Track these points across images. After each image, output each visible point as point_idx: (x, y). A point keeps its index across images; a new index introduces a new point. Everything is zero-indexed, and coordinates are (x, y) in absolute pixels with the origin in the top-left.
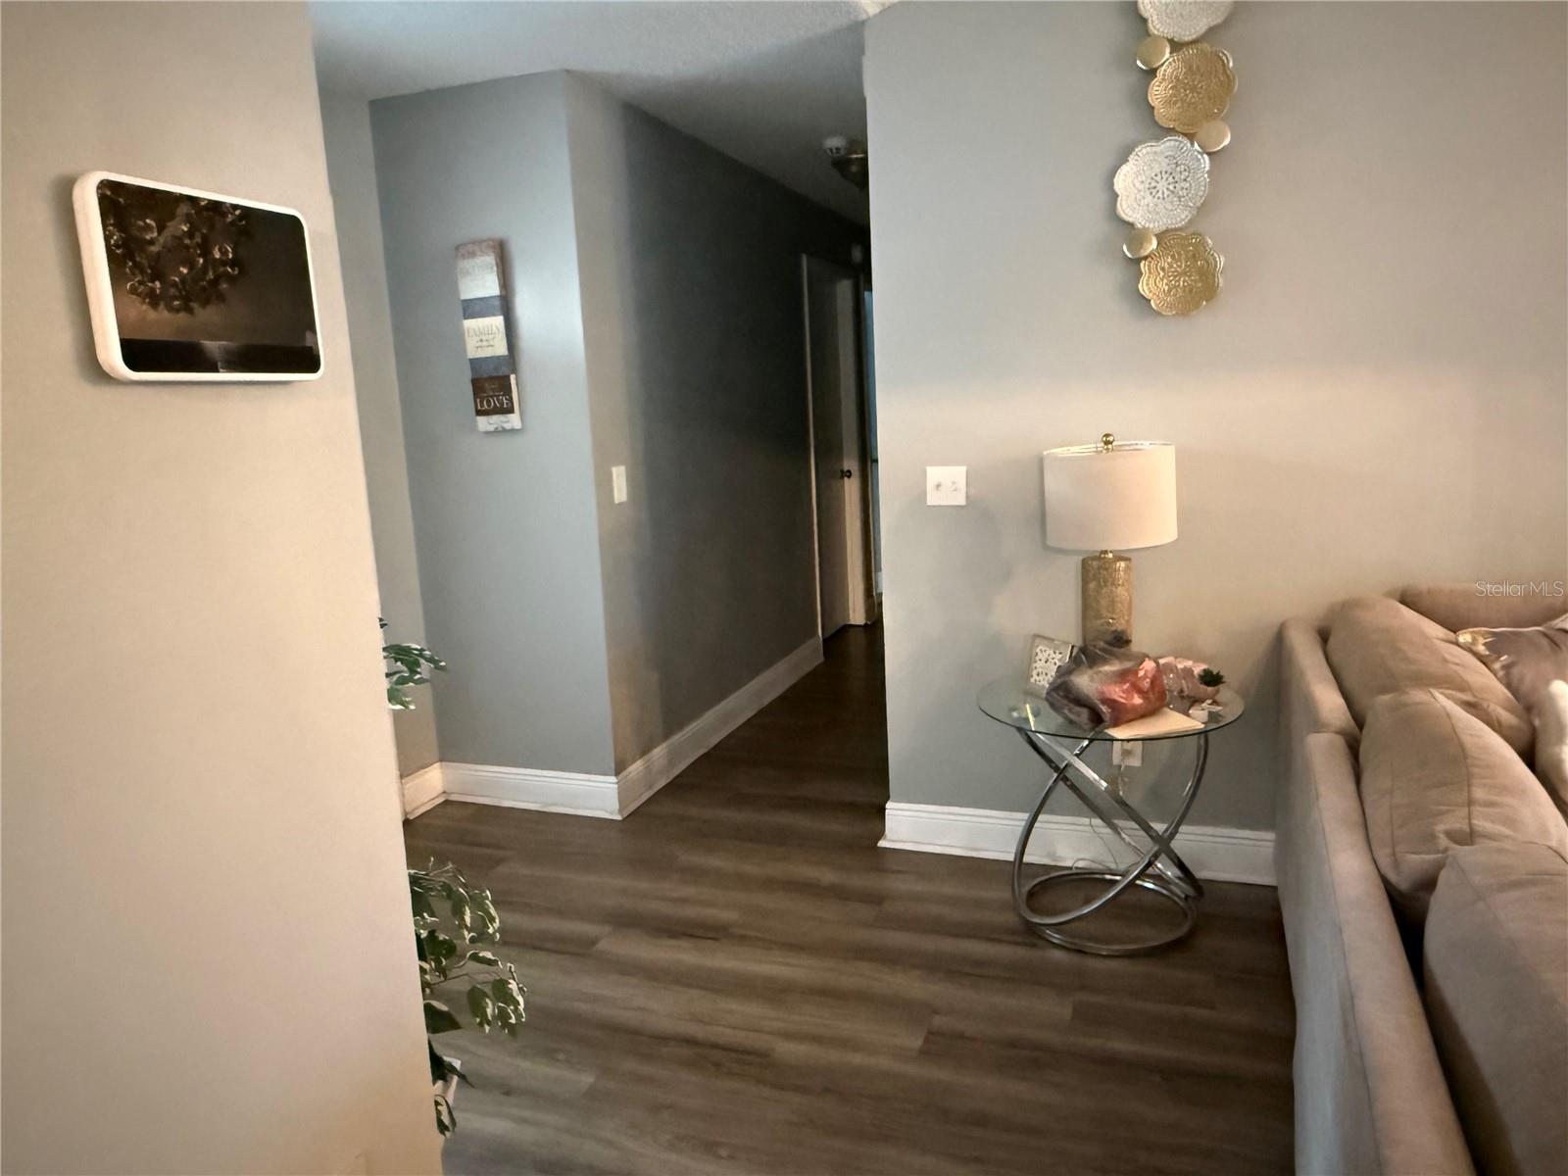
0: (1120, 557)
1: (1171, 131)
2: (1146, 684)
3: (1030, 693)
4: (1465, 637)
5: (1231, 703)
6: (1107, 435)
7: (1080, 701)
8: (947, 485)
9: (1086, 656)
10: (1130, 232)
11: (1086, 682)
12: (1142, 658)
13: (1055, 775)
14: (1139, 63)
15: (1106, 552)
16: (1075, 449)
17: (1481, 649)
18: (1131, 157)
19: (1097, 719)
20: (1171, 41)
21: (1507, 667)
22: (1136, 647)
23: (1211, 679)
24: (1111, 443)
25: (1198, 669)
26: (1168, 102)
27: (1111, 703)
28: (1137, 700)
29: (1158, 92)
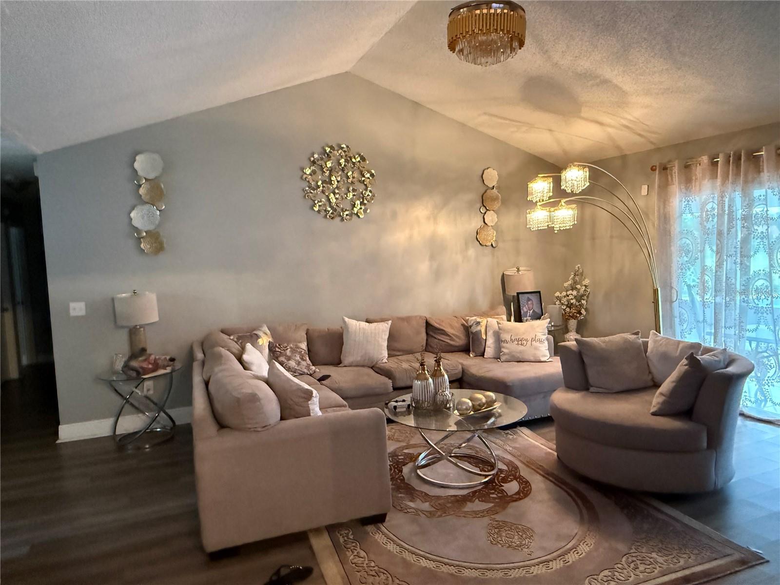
0: (141, 326)
1: (148, 203)
2: (153, 362)
3: (115, 373)
4: (232, 337)
5: (178, 365)
6: (134, 291)
7: (134, 369)
8: (78, 309)
9: (133, 356)
10: (136, 230)
11: (134, 364)
12: (150, 355)
13: (125, 401)
14: (135, 182)
15: (137, 326)
16: (124, 295)
17: (235, 339)
18: (136, 209)
19: (138, 373)
20: (145, 178)
21: (241, 343)
22: (148, 352)
23: (172, 360)
24: (136, 293)
25: (168, 358)
26: (146, 195)
27: (142, 368)
28: (150, 366)
29: (142, 191)
